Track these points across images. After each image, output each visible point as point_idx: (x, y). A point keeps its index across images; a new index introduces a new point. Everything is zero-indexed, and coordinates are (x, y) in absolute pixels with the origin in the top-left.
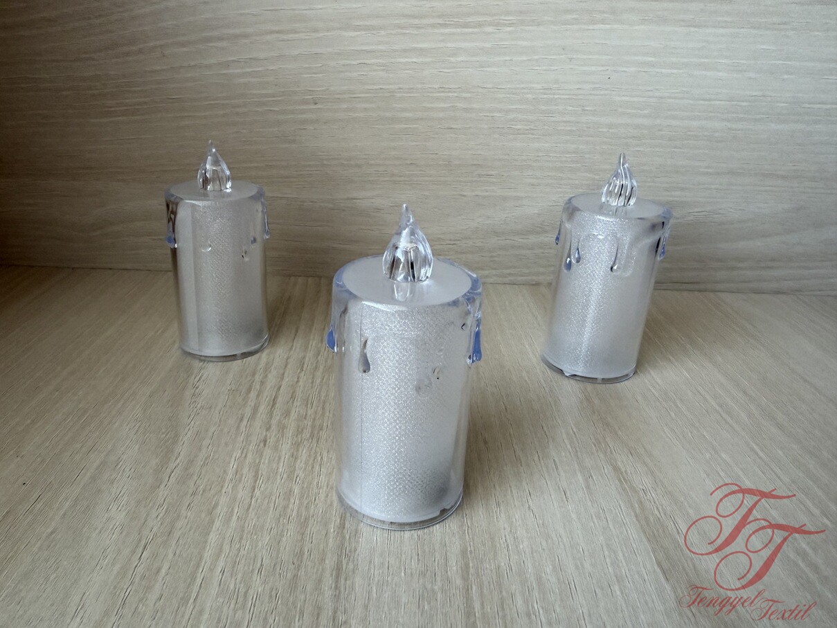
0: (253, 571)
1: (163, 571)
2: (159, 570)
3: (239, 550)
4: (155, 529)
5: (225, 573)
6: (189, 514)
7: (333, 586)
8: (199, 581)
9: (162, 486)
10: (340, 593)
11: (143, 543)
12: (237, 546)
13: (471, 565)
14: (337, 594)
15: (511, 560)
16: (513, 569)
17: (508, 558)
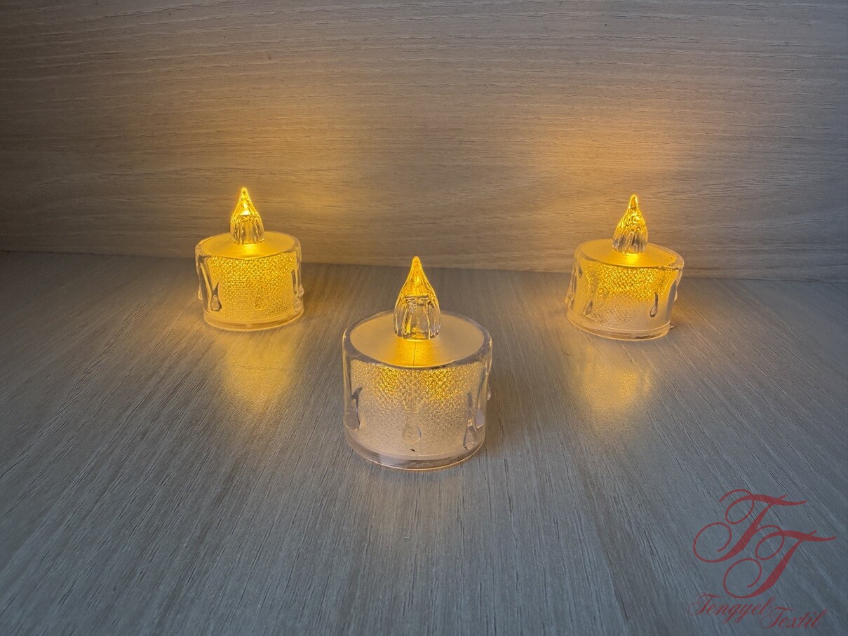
0: (53, 599)
10: (161, 632)
13: (358, 594)
14: (158, 632)
15: (415, 588)
16: (415, 600)
17: (411, 585)
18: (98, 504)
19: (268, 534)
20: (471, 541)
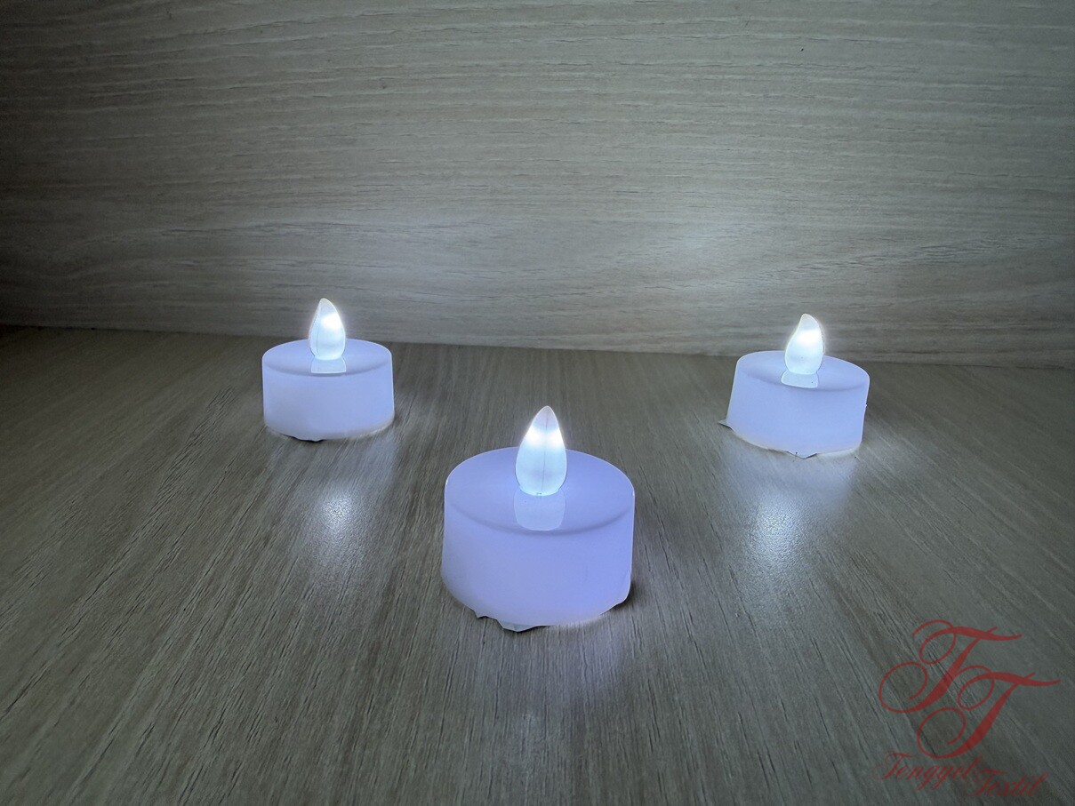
1: (43, 730)
2: (36, 728)
3: (186, 697)
4: (50, 663)
5: (152, 735)
6: (115, 641)
8: (103, 744)
9: (82, 601)
10: (350, 770)
11: (23, 684)
12: (184, 692)
13: (587, 727)
15: (658, 719)
16: (662, 733)
17: (652, 716)
18: (229, 620)
19: (455, 657)
20: (714, 664)
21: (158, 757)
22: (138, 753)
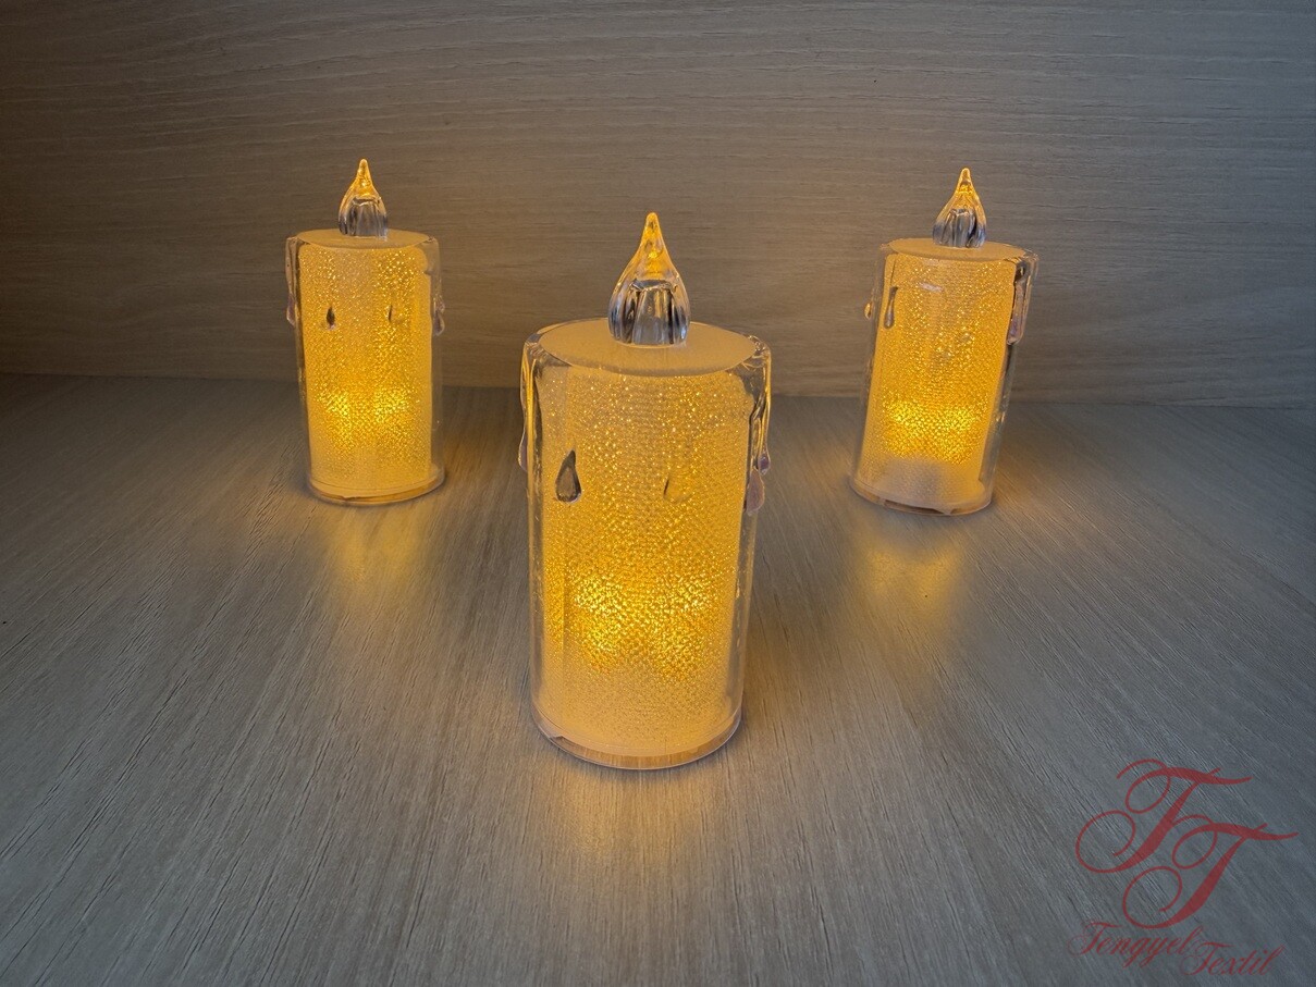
0: (325, 717)
1: (198, 717)
2: (191, 717)
3: (308, 694)
4: (188, 673)
5: (285, 721)
6: (240, 655)
7: (439, 732)
8: (248, 725)
9: (204, 625)
10: (447, 741)
11: (172, 687)
12: (306, 690)
14: (444, 740)
21: (294, 734)
22: (277, 732)
